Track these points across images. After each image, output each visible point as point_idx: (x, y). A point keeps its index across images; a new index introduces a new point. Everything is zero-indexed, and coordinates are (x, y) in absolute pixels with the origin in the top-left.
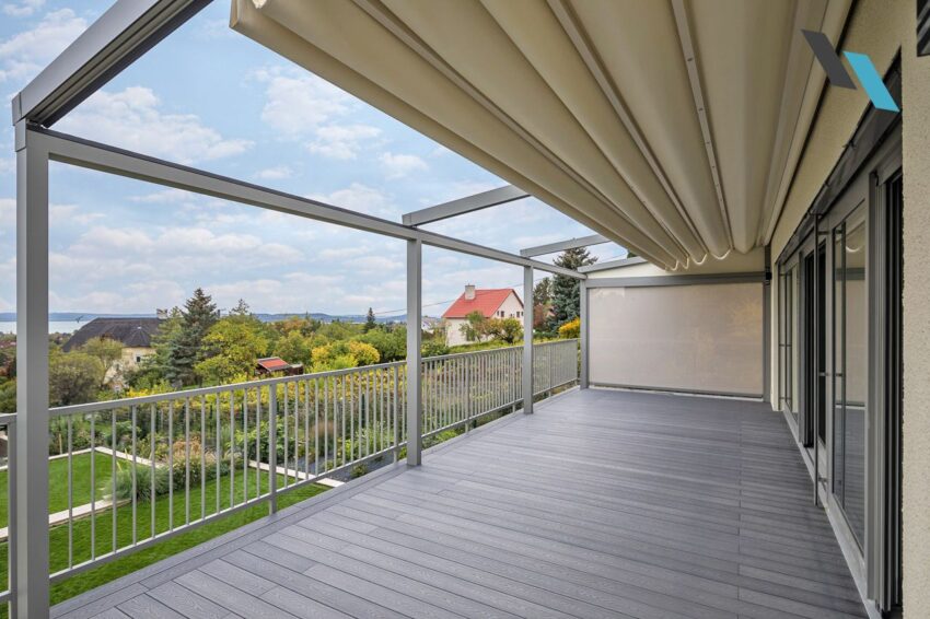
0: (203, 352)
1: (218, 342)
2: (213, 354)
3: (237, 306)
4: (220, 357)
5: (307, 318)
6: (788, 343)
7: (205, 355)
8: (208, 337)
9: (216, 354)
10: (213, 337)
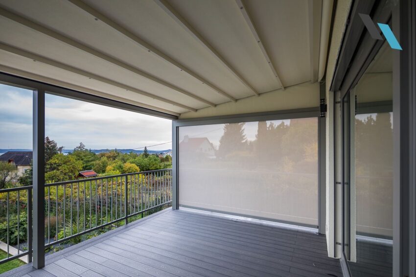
0: (47, 168)
1: (55, 164)
2: (53, 169)
3: (79, 145)
4: (55, 171)
5: (116, 152)
6: (346, 181)
7: (48, 170)
8: (50, 161)
9: (53, 170)
10: (52, 161)
